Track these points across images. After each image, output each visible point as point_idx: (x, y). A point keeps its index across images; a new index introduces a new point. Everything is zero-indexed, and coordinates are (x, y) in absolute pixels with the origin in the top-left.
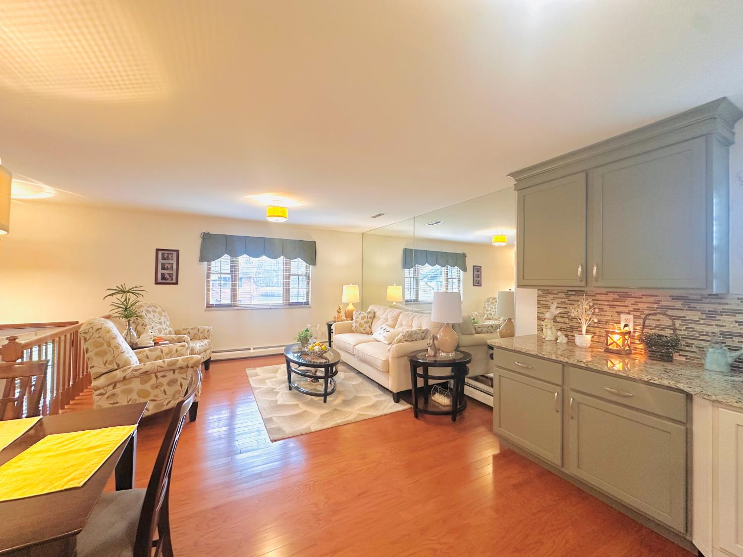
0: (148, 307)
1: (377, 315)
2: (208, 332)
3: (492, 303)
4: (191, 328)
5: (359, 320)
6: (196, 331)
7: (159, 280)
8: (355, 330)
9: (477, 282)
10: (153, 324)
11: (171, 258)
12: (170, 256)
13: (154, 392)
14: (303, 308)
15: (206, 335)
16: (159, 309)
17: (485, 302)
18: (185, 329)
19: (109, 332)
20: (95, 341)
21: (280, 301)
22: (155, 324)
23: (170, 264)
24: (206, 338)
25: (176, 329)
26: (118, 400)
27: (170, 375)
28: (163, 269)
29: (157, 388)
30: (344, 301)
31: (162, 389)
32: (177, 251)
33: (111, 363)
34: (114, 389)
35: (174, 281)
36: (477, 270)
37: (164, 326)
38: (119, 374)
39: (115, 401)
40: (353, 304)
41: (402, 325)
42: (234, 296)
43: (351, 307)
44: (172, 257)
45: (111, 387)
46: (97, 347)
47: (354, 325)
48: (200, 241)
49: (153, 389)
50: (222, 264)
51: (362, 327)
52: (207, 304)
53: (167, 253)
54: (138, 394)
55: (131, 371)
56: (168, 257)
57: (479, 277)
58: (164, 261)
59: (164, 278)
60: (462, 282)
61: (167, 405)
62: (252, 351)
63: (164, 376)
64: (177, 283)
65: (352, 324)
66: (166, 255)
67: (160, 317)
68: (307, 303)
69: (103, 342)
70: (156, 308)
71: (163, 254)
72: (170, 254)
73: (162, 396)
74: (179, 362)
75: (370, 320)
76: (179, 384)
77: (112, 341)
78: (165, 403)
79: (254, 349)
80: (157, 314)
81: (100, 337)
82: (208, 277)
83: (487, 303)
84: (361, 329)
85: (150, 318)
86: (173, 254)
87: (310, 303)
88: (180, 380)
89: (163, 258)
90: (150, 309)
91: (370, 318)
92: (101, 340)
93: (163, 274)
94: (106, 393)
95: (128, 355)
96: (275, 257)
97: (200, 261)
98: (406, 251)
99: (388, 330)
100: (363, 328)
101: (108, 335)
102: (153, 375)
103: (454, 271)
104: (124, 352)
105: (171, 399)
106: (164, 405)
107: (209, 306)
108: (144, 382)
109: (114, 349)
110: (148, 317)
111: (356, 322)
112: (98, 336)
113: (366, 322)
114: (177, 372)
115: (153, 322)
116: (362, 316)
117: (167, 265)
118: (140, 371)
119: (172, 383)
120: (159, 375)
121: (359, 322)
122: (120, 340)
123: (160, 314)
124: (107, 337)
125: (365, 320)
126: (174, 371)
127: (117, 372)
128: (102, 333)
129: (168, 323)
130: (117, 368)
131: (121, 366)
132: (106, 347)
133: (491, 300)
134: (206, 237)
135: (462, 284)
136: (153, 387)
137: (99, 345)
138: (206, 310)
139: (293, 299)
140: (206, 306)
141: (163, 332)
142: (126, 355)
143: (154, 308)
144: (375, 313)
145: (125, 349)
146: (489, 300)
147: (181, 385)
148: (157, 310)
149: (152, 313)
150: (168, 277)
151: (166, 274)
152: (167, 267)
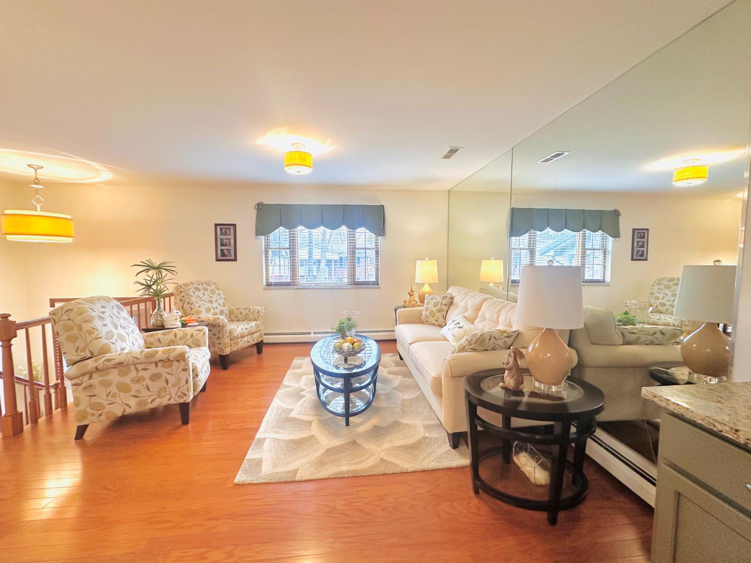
0: (199, 284)
2: (258, 313)
3: (668, 287)
4: (243, 307)
5: (431, 307)
6: (247, 311)
7: (220, 257)
8: (424, 321)
9: (639, 254)
10: (201, 303)
11: (228, 233)
12: (227, 231)
13: (135, 387)
14: (371, 288)
15: (256, 316)
16: (213, 287)
17: (653, 286)
18: (238, 309)
19: (82, 314)
21: (344, 280)
22: (203, 302)
23: (228, 239)
24: (256, 320)
25: (231, 308)
26: (96, 392)
27: (153, 369)
28: (222, 245)
29: (138, 381)
31: (144, 384)
32: (234, 225)
33: (84, 349)
34: (90, 379)
35: (233, 257)
36: (641, 236)
37: (215, 305)
38: (91, 364)
39: (92, 394)
40: (430, 285)
42: (293, 273)
44: (230, 232)
45: (86, 377)
46: (67, 331)
47: (424, 313)
48: (253, 214)
49: (134, 384)
50: (281, 236)
51: (433, 317)
53: (225, 228)
54: (117, 388)
55: (103, 362)
56: (225, 232)
57: (643, 247)
58: (223, 237)
59: (223, 254)
60: (610, 255)
61: (151, 403)
62: (312, 335)
63: (145, 369)
64: (235, 260)
65: (421, 311)
66: (224, 230)
67: (211, 295)
68: (376, 283)
69: (73, 325)
70: (208, 285)
71: (221, 229)
72: (228, 228)
73: (145, 392)
74: (159, 353)
76: (164, 379)
77: (83, 325)
78: (149, 401)
79: (315, 333)
80: (208, 292)
81: (69, 319)
82: (266, 252)
83: (656, 287)
84: (432, 320)
85: (198, 296)
86: (230, 228)
88: (165, 375)
89: (222, 234)
90: (200, 287)
91: (445, 305)
92: (70, 323)
93: (222, 250)
94: (82, 383)
95: (107, 341)
97: (256, 235)
99: (460, 326)
100: (435, 318)
101: (80, 318)
102: (132, 367)
103: (596, 238)
104: (100, 338)
105: (155, 396)
106: (148, 403)
108: (122, 374)
109: (86, 333)
110: (196, 294)
111: (427, 310)
112: (67, 318)
113: (440, 311)
114: (160, 364)
115: (202, 300)
116: (436, 301)
117: (225, 241)
118: (113, 362)
119: (155, 377)
120: (140, 367)
121: (430, 309)
122: (98, 324)
123: (213, 292)
124: (78, 320)
125: (438, 307)
126: (156, 364)
127: (90, 360)
128: (72, 315)
129: (221, 302)
130: (90, 356)
131: (95, 354)
132: (77, 332)
133: (665, 282)
134: (260, 207)
135: (610, 257)
136: (133, 381)
137: (69, 329)
138: (265, 289)
139: (360, 277)
140: (264, 283)
141: (212, 311)
142: (104, 341)
143: (205, 286)
144: (452, 298)
145: (103, 334)
146: (661, 282)
147: (167, 382)
148: (209, 288)
149: (202, 291)
150: (227, 253)
151: (225, 250)
152: (226, 243)
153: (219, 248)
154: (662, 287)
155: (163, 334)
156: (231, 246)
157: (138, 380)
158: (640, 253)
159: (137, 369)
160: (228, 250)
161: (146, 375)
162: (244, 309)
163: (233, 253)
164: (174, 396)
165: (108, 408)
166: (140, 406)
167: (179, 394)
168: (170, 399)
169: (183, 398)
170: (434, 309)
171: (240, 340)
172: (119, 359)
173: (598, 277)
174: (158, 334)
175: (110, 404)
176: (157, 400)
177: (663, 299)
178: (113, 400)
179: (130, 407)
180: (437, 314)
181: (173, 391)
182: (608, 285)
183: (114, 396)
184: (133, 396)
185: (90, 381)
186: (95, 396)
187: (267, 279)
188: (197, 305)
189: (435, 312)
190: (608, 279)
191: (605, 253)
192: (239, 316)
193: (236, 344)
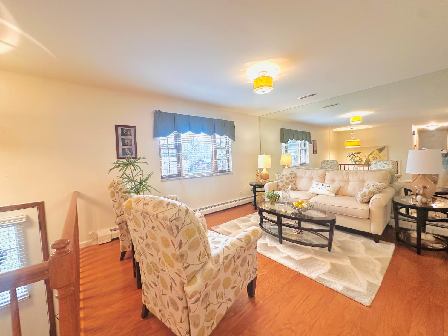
1: (297, 175)
12: (128, 132)
13: (233, 278)
14: (226, 174)
23: (129, 139)
26: (210, 300)
27: (243, 255)
28: (124, 144)
30: (260, 166)
31: (238, 272)
32: (134, 128)
36: (315, 143)
41: (333, 181)
42: (180, 168)
43: (264, 172)
44: (131, 133)
49: (233, 275)
50: (169, 140)
52: (161, 176)
53: (126, 129)
56: (126, 132)
57: (315, 148)
58: (124, 137)
59: (125, 153)
63: (239, 257)
64: (136, 158)
66: (125, 131)
68: (228, 171)
71: (122, 130)
72: (128, 130)
73: (238, 280)
75: (294, 180)
76: (247, 261)
81: (191, 222)
82: (160, 151)
86: (130, 130)
87: (231, 170)
88: (248, 257)
89: (123, 134)
92: (192, 226)
93: (123, 149)
94: (201, 296)
97: (154, 137)
98: (282, 130)
114: (246, 249)
116: (286, 176)
117: (126, 141)
119: (243, 262)
120: (236, 256)
135: (308, 153)
136: (232, 272)
137: (191, 234)
147: (249, 263)
150: (128, 152)
151: (127, 149)
152: (127, 142)
156: (132, 145)
157: (235, 270)
159: (235, 260)
160: (130, 150)
161: (239, 262)
163: (134, 152)
164: (252, 274)
165: (218, 312)
167: (254, 270)
168: (250, 278)
169: (255, 273)
173: (304, 162)
175: (219, 307)
178: (221, 300)
179: (231, 301)
180: (290, 183)
181: (251, 270)
182: (308, 165)
183: (222, 295)
184: (232, 288)
185: (206, 290)
186: (210, 304)
187: (161, 173)
190: (308, 162)
191: (305, 150)
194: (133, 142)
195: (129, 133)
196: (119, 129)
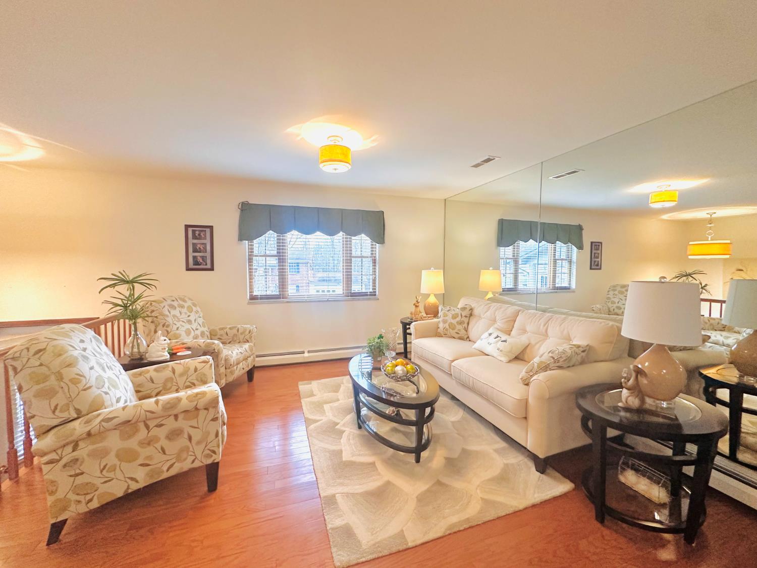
0: (173, 301)
1: (476, 312)
2: (249, 333)
4: (229, 326)
5: (449, 319)
6: (235, 331)
7: (191, 265)
8: (442, 333)
10: (178, 324)
11: (203, 236)
12: (202, 234)
13: (145, 452)
14: (369, 299)
15: (247, 337)
16: (189, 303)
17: (608, 291)
18: (222, 329)
19: (60, 355)
20: (33, 372)
21: (339, 290)
22: (181, 323)
23: (203, 244)
24: (248, 341)
25: (212, 328)
26: (84, 468)
27: (171, 424)
28: (195, 251)
29: (149, 444)
30: (424, 289)
31: (158, 446)
32: (211, 228)
33: (66, 408)
34: (73, 451)
35: (209, 266)
36: (596, 247)
37: (194, 326)
38: (78, 427)
39: (78, 471)
40: (435, 295)
41: (524, 331)
42: (283, 284)
43: (432, 300)
44: (205, 235)
45: (69, 449)
46: (38, 383)
47: (441, 325)
48: (235, 215)
49: (143, 448)
50: (267, 242)
51: (453, 329)
52: (251, 295)
53: (199, 231)
54: (118, 457)
55: (100, 423)
56: (199, 235)
57: (598, 258)
58: (195, 241)
59: (196, 263)
61: (168, 470)
62: (306, 355)
63: (160, 426)
64: (212, 269)
65: (437, 323)
66: (197, 232)
67: (189, 314)
68: (373, 294)
69: (48, 373)
70: (184, 301)
71: (194, 232)
72: (202, 231)
73: (158, 457)
74: (182, 401)
75: (466, 320)
76: (186, 436)
77: (64, 371)
78: (165, 468)
79: (309, 352)
80: (184, 310)
81: (41, 365)
82: (250, 260)
83: (611, 293)
84: (453, 333)
85: (174, 316)
86: (205, 231)
87: (377, 293)
88: (188, 430)
89: (194, 237)
90: (175, 303)
91: (466, 317)
92: (44, 370)
93: (194, 257)
94: (61, 458)
95: (99, 392)
96: (331, 233)
97: (239, 240)
98: (501, 222)
99: (503, 339)
100: (456, 331)
101: (58, 361)
102: (142, 425)
104: (90, 387)
105: (174, 461)
106: (163, 472)
107: (253, 298)
108: (126, 436)
109: (69, 384)
110: (172, 314)
111: (445, 322)
112: (38, 363)
113: (461, 323)
114: (181, 417)
115: (179, 320)
116: (453, 312)
117: (199, 246)
118: (116, 421)
119: (174, 435)
121: (449, 321)
122: (83, 367)
123: (190, 309)
124: (56, 364)
125: (459, 319)
126: (176, 417)
127: (76, 423)
128: (46, 358)
129: (200, 321)
130: (75, 416)
131: (84, 412)
132: (56, 383)
133: (619, 289)
134: (246, 208)
135: (575, 267)
136: (142, 444)
137: (40, 379)
138: (249, 303)
139: (356, 288)
140: (248, 298)
141: (193, 334)
142: (94, 392)
143: (181, 303)
144: (471, 309)
145: (93, 381)
146: (614, 288)
147: (190, 438)
148: (186, 305)
149: (178, 309)
150: (201, 261)
151: (199, 257)
152: (200, 248)
153: (191, 254)
154: (616, 292)
155: (155, 370)
156: (206, 252)
157: (149, 442)
158: (596, 263)
159: (147, 427)
160: (203, 258)
161: (162, 433)
162: (230, 329)
163: (209, 261)
164: (199, 457)
165: (103, 488)
166: (151, 477)
167: (207, 452)
168: (193, 462)
169: (212, 456)
170: (455, 322)
171: (235, 367)
172: (124, 417)
173: (565, 284)
174: (148, 371)
175: (106, 482)
176: (176, 464)
177: (618, 303)
178: (111, 475)
179: (137, 481)
180: (457, 326)
181: (198, 450)
182: (574, 292)
183: (113, 469)
184: (141, 465)
185: (75, 453)
186: (82, 473)
187: (251, 292)
188: (175, 327)
189: (456, 324)
190: (573, 286)
191: (570, 262)
192: (225, 337)
193: (232, 373)
194: (208, 248)
195: (204, 235)
196: (190, 230)
